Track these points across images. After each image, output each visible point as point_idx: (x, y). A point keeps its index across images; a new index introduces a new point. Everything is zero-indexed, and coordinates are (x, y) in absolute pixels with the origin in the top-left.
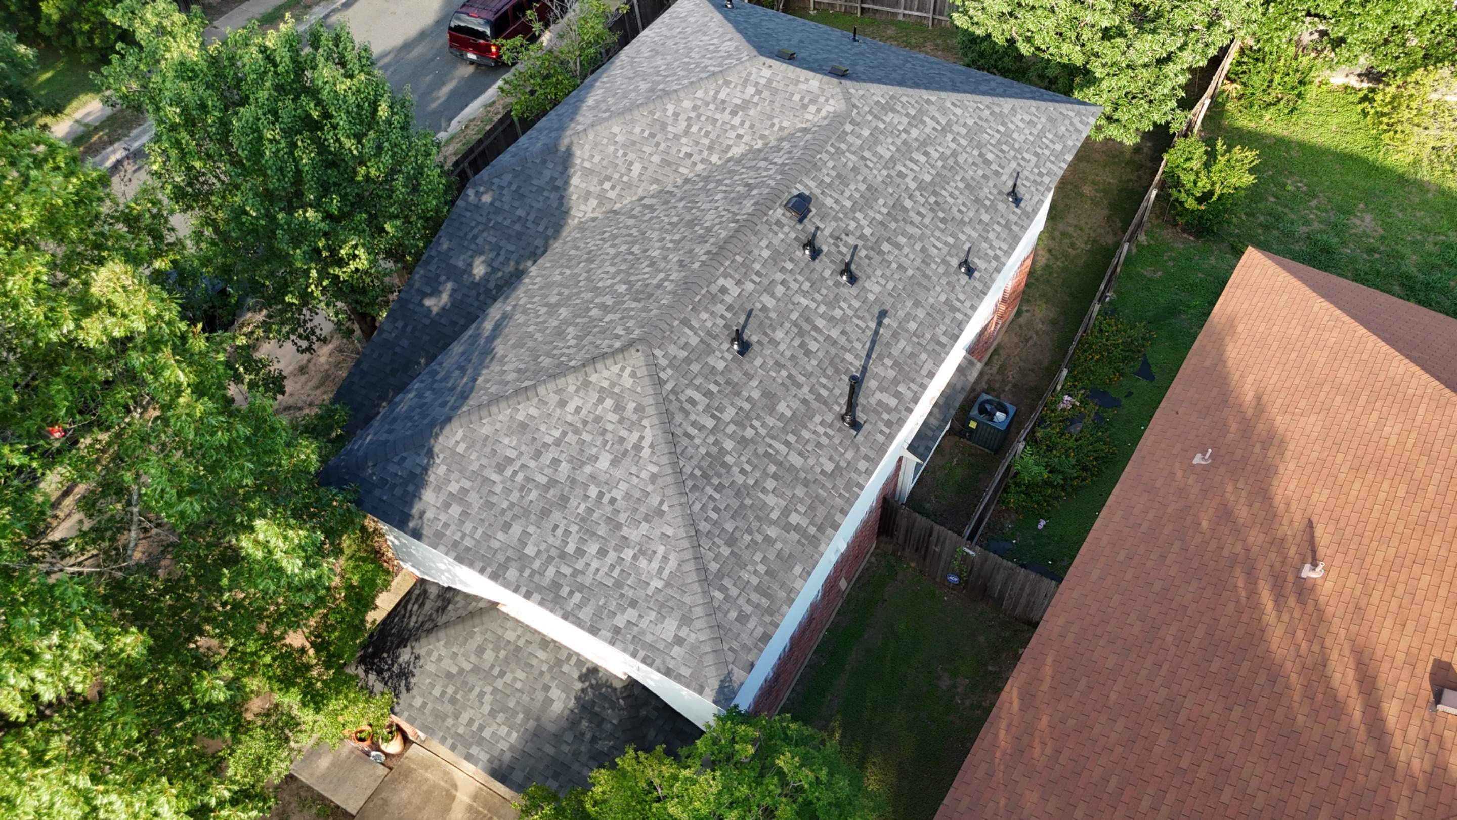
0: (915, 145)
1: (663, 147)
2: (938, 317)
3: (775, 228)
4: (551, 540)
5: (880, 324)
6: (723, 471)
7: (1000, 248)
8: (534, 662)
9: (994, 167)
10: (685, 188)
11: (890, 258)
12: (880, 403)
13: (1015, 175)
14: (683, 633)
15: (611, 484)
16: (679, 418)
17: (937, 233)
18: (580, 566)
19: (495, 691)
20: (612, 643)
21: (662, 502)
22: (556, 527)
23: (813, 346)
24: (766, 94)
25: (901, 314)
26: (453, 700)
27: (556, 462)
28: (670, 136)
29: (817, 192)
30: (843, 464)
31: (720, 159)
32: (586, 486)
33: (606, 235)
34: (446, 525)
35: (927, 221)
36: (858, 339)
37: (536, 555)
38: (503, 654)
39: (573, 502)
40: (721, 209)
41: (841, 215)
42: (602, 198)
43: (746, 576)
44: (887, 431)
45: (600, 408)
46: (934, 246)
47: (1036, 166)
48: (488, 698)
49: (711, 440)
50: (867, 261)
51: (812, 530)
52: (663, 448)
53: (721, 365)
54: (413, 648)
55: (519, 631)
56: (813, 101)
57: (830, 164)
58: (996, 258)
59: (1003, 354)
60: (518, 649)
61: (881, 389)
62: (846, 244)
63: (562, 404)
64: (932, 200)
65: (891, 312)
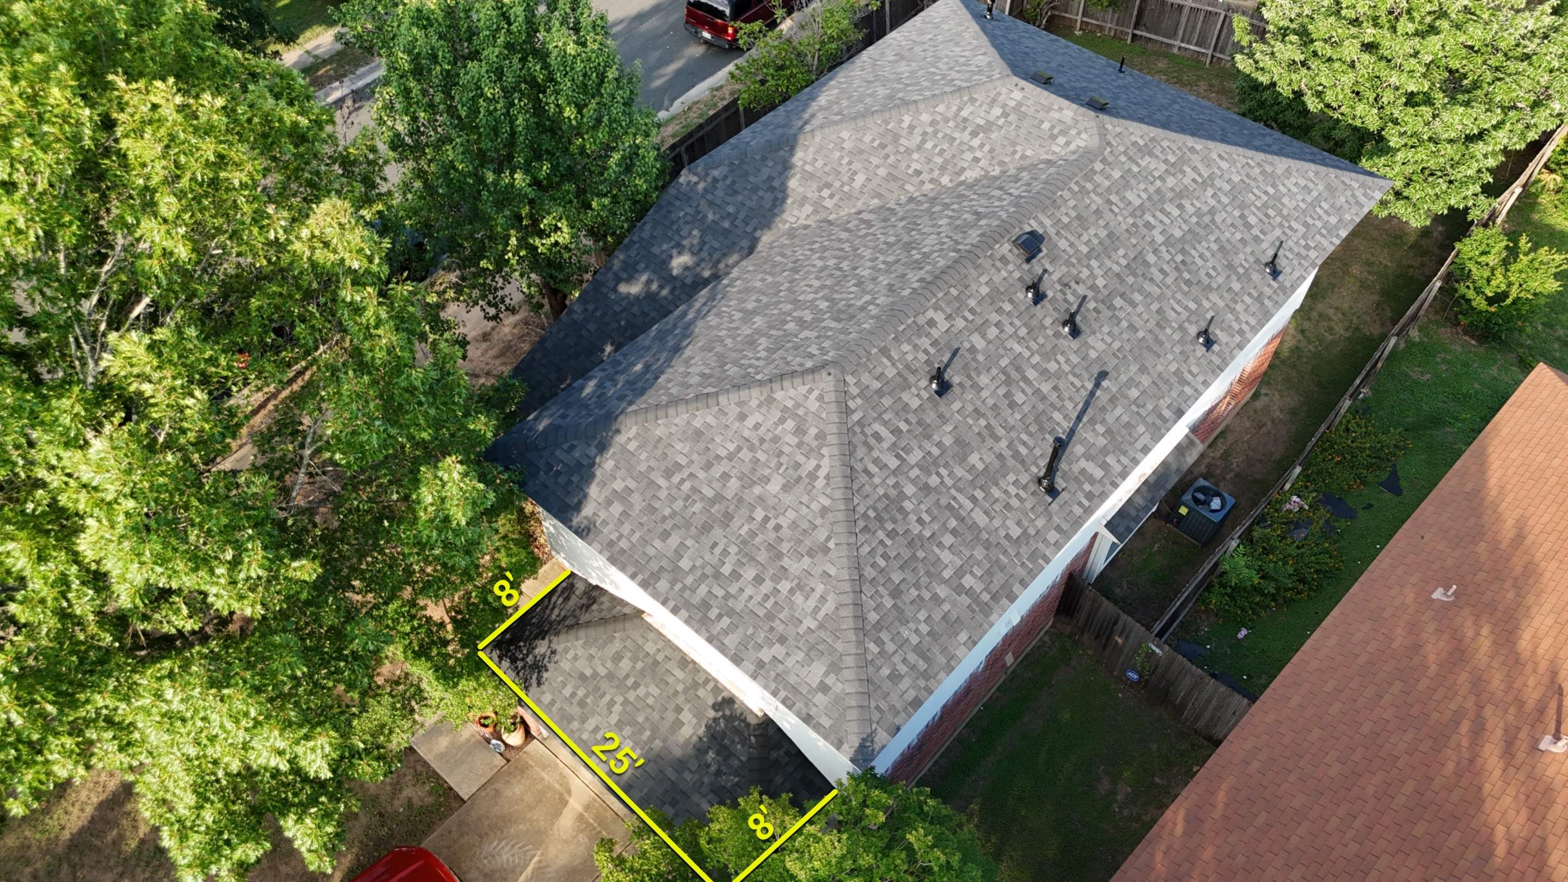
0: (1170, 195)
1: (892, 159)
2: (1165, 388)
3: (998, 264)
4: (708, 557)
5: (1097, 385)
6: (899, 517)
7: (1247, 322)
8: (671, 680)
9: (1255, 231)
10: (908, 207)
11: (1122, 315)
12: (1083, 472)
13: (1278, 244)
14: (830, 680)
15: (779, 510)
16: (861, 452)
17: (1179, 296)
18: (733, 589)
19: (626, 702)
20: (754, 677)
21: (828, 539)
22: (715, 545)
23: (1019, 398)
24: (1013, 117)
25: (1123, 378)
26: (582, 704)
27: (725, 476)
28: (902, 149)
29: (1051, 231)
30: (1032, 531)
31: (951, 181)
32: (752, 508)
33: (816, 246)
34: (605, 523)
35: (1169, 281)
36: (1070, 399)
37: (691, 570)
38: (640, 665)
39: (736, 522)
40: (943, 235)
41: (1074, 260)
42: (818, 206)
43: (906, 633)
44: (1086, 503)
45: (780, 428)
46: (1173, 309)
47: (1304, 237)
48: (617, 708)
49: (891, 481)
50: (1095, 314)
51: (986, 597)
52: (838, 481)
53: (915, 403)
54: (550, 642)
55: (660, 645)
56: (1063, 133)
57: (1072, 203)
58: (1241, 332)
59: (1231, 438)
60: (656, 663)
61: (1088, 457)
62: (1074, 293)
63: (742, 417)
64: (1179, 258)
65: (1113, 374)
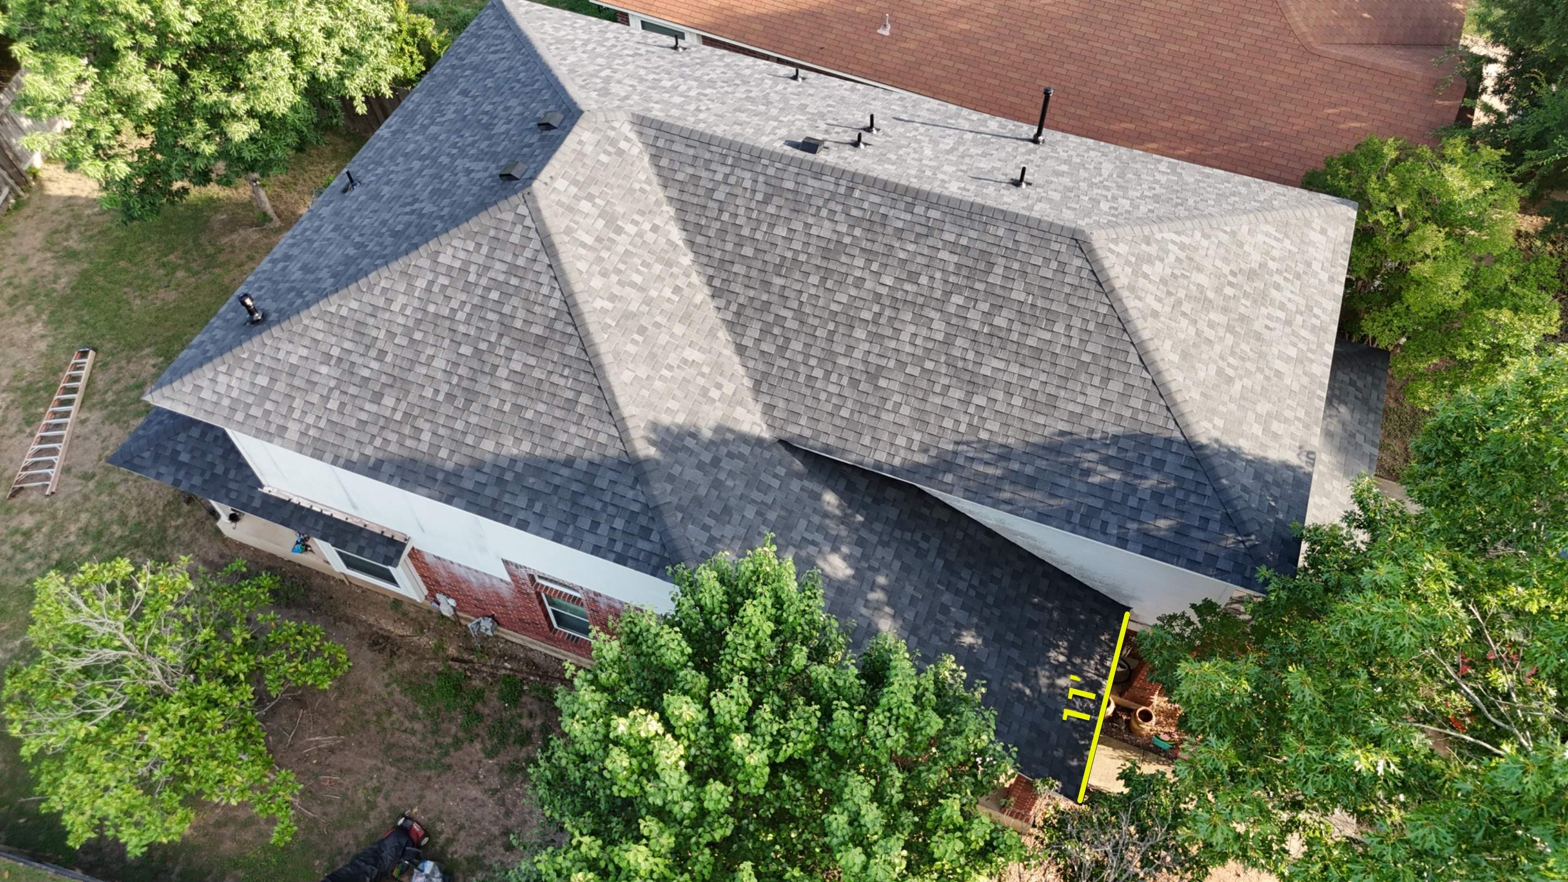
28: (645, 308)
